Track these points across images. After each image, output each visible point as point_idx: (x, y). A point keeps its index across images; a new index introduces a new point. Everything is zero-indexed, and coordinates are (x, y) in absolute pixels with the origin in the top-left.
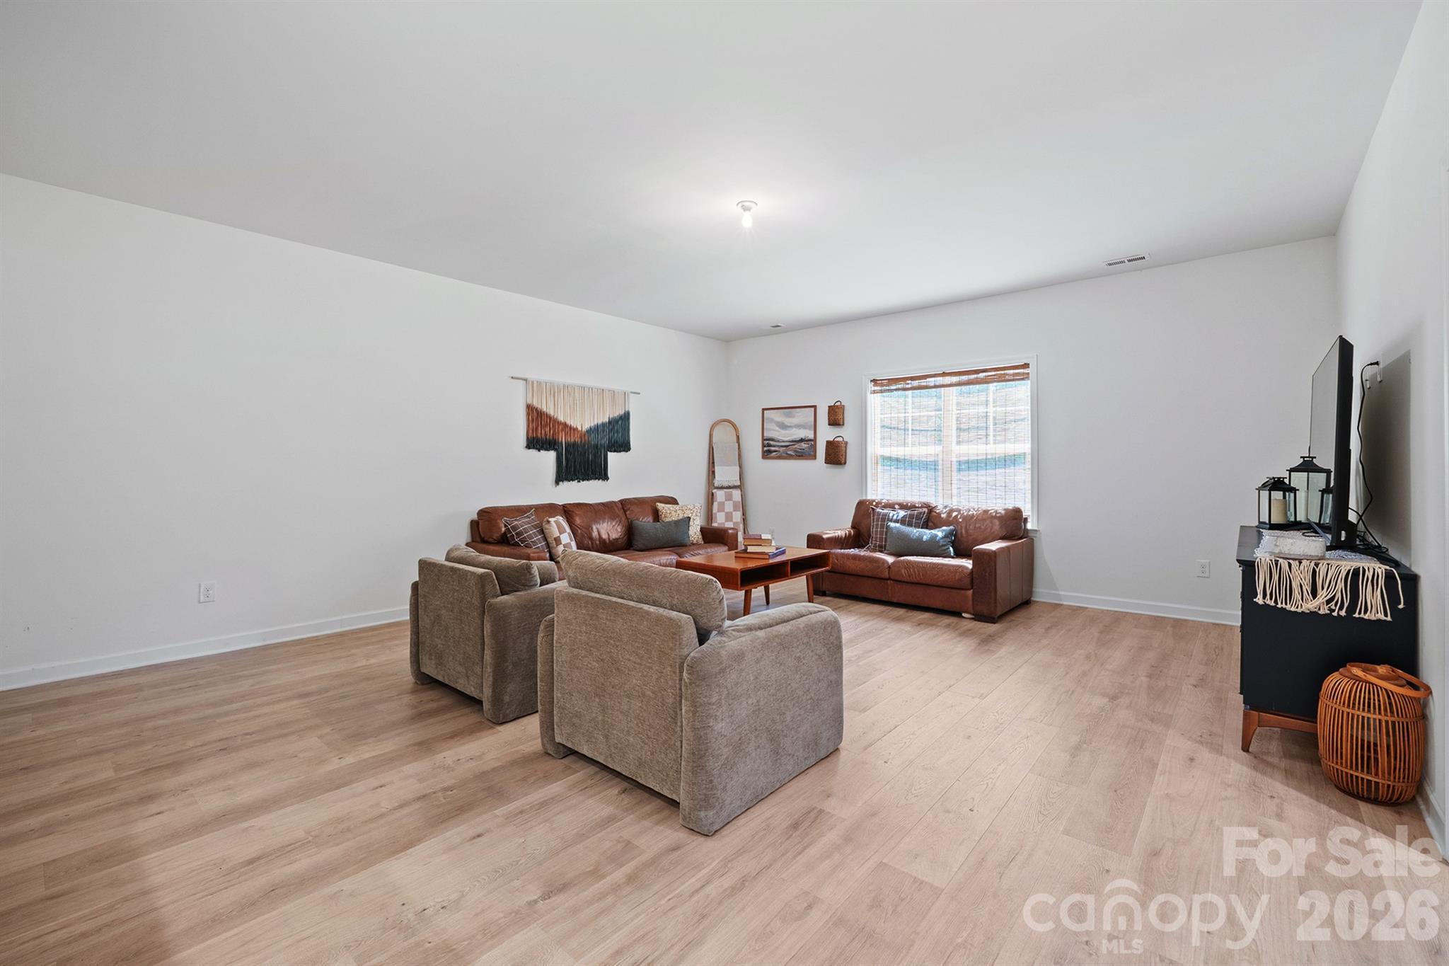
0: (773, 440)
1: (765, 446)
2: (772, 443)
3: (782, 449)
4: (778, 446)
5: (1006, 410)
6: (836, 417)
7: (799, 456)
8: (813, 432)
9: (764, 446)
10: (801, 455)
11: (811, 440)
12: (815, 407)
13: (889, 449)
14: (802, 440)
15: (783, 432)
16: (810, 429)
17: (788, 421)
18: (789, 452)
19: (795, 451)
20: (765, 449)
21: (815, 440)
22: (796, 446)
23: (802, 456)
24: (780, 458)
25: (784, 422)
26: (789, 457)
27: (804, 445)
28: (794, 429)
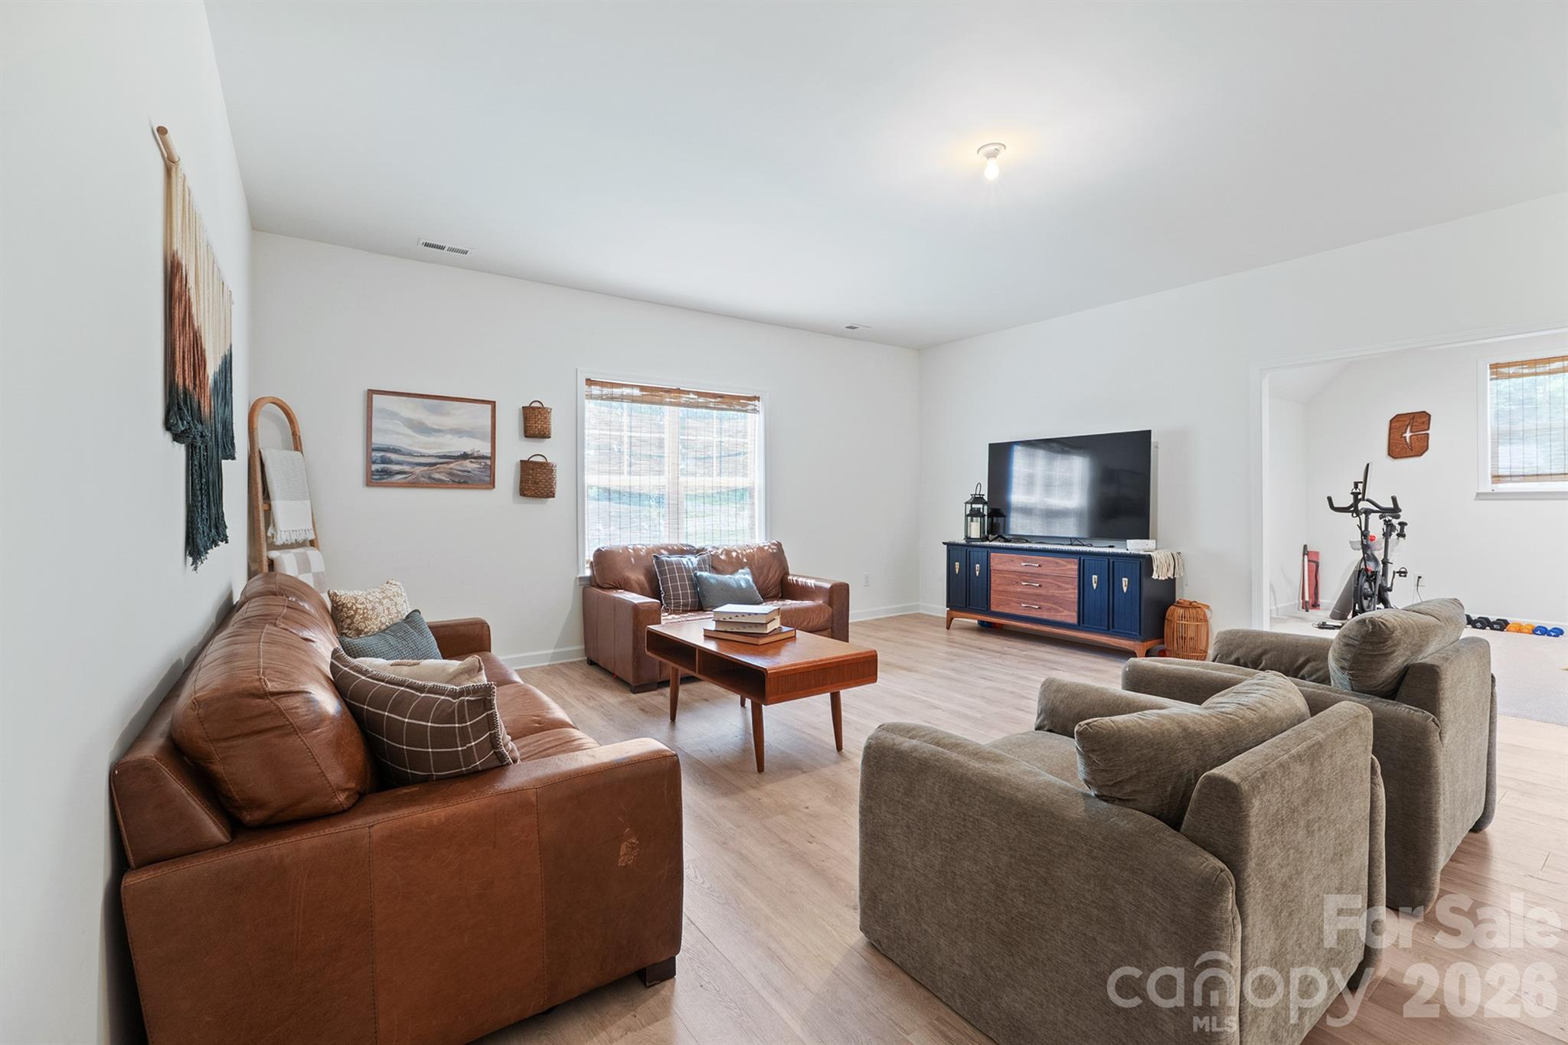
0: (395, 451)
1: (374, 462)
2: (394, 456)
3: (418, 470)
4: (409, 463)
5: (737, 441)
6: (535, 423)
7: (459, 483)
8: (489, 445)
9: (370, 461)
10: (462, 481)
11: (484, 457)
12: (494, 402)
13: (607, 477)
14: (465, 456)
15: (423, 438)
16: (483, 439)
17: (431, 420)
18: (437, 476)
19: (451, 474)
20: (374, 467)
21: (492, 458)
22: (451, 465)
23: (465, 482)
24: (414, 484)
25: (426, 422)
26: (438, 484)
27: (468, 465)
28: (449, 436)
